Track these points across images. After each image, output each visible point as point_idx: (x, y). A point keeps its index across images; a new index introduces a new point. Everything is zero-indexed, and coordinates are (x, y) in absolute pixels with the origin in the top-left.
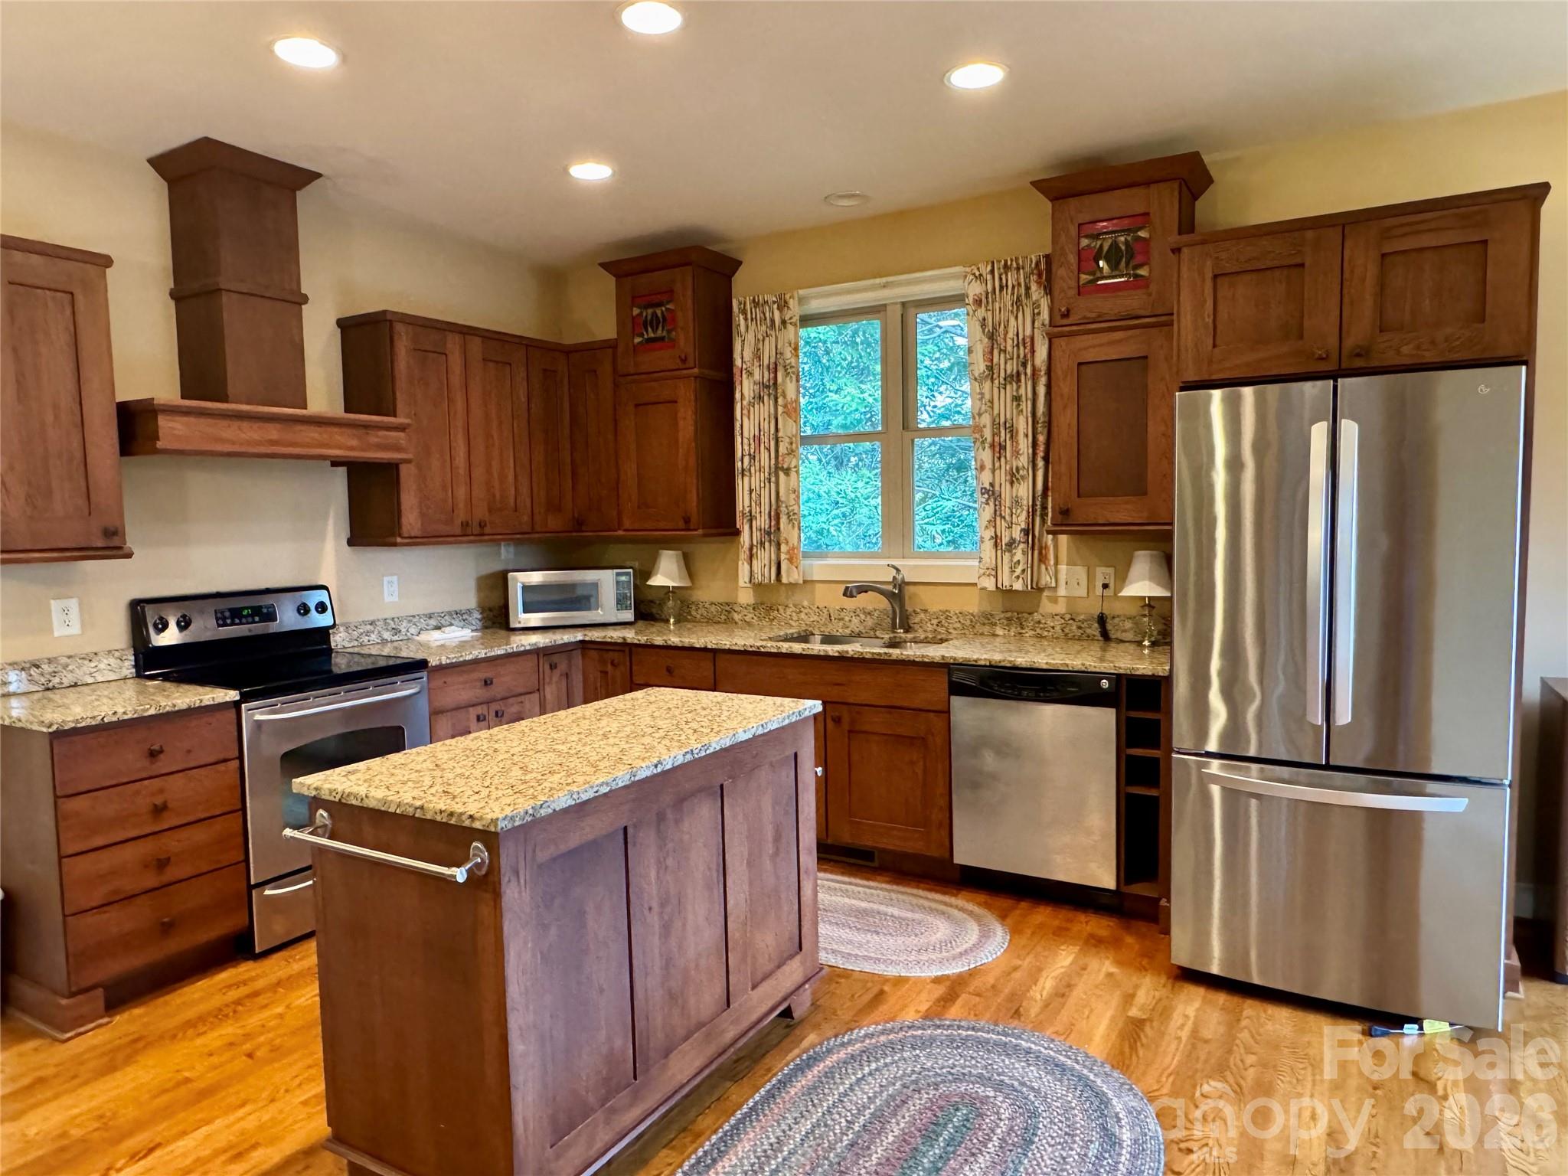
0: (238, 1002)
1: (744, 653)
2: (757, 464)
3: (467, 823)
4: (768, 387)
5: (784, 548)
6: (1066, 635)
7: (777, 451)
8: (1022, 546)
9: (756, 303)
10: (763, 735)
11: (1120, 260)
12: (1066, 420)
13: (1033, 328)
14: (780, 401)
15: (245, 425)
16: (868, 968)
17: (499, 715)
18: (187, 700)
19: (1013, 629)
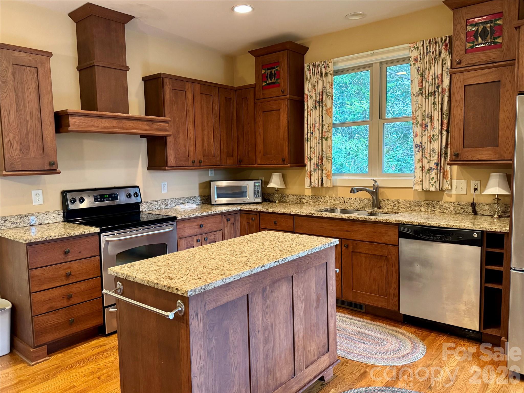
0: (98, 354)
1: (307, 216)
2: (314, 136)
3: (175, 292)
4: (319, 102)
5: (324, 172)
6: (456, 212)
7: (322, 130)
8: (435, 171)
9: (314, 66)
10: (311, 254)
11: (488, 35)
12: (458, 112)
13: (442, 70)
14: (324, 108)
15: (103, 120)
16: (360, 359)
17: (206, 239)
18: (79, 232)
19: (430, 208)
